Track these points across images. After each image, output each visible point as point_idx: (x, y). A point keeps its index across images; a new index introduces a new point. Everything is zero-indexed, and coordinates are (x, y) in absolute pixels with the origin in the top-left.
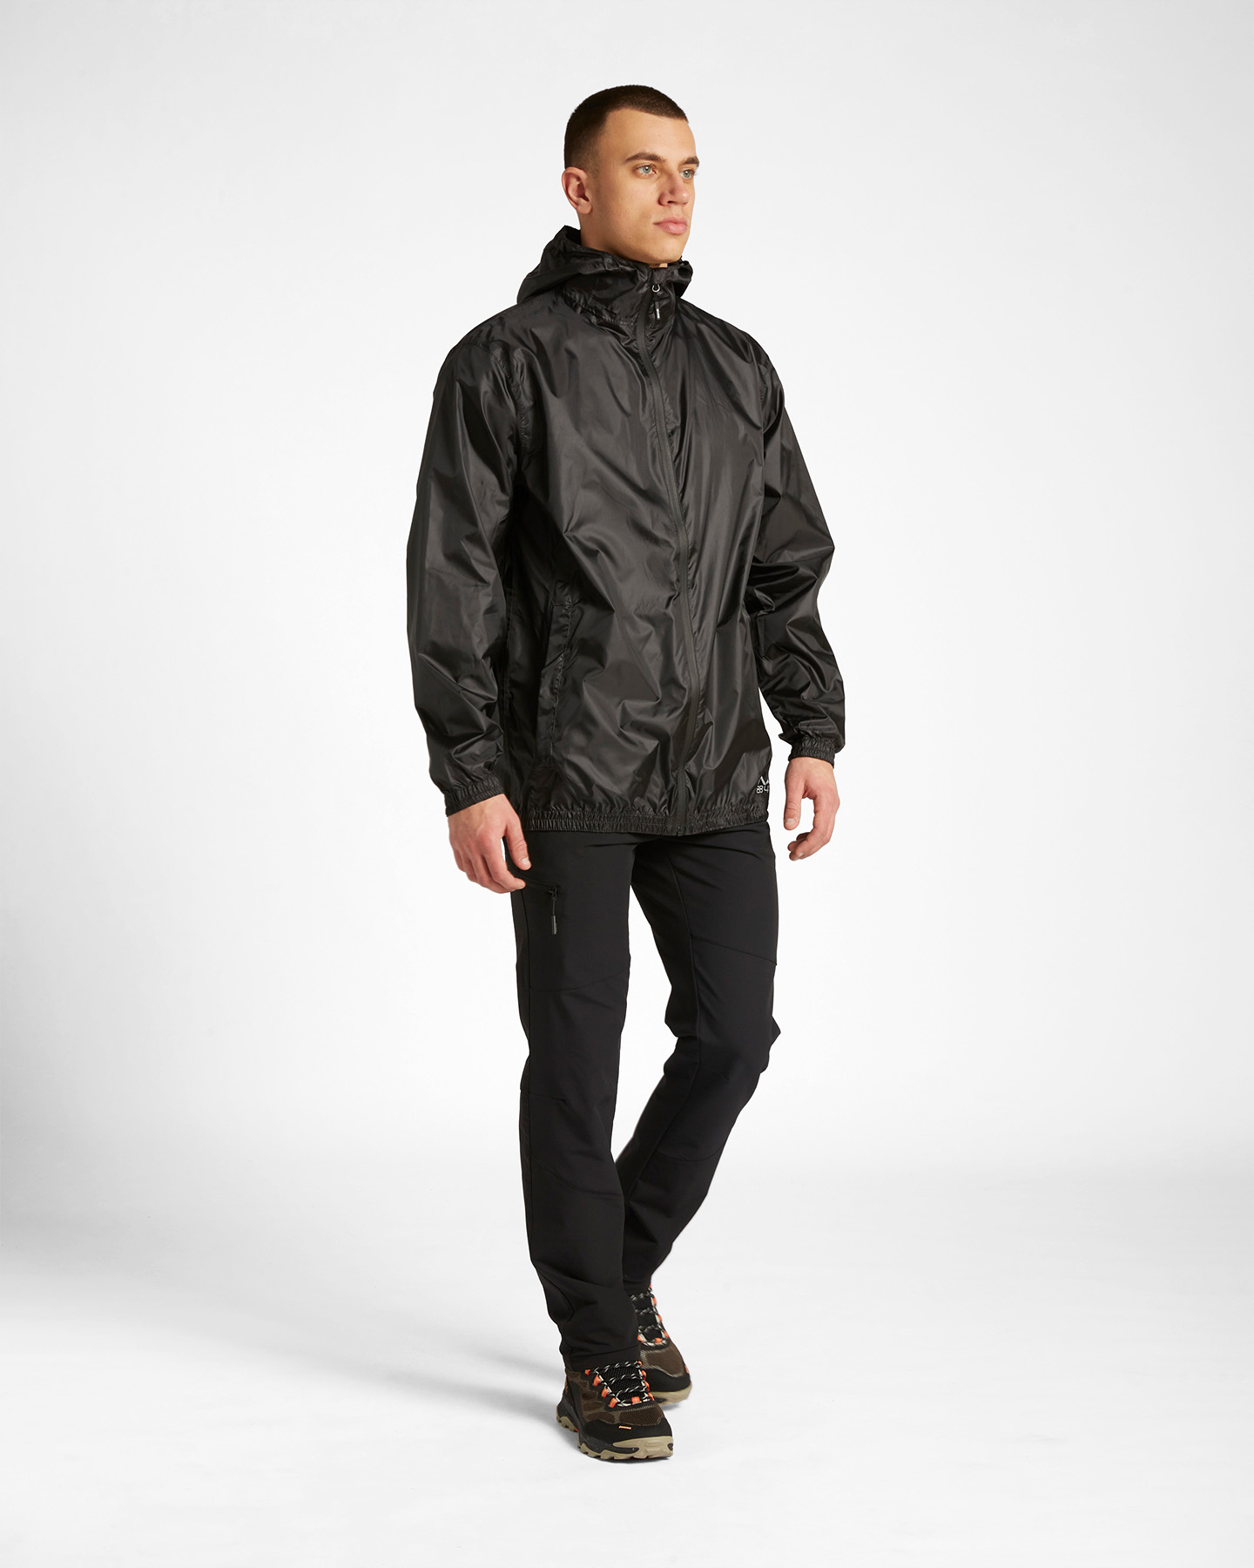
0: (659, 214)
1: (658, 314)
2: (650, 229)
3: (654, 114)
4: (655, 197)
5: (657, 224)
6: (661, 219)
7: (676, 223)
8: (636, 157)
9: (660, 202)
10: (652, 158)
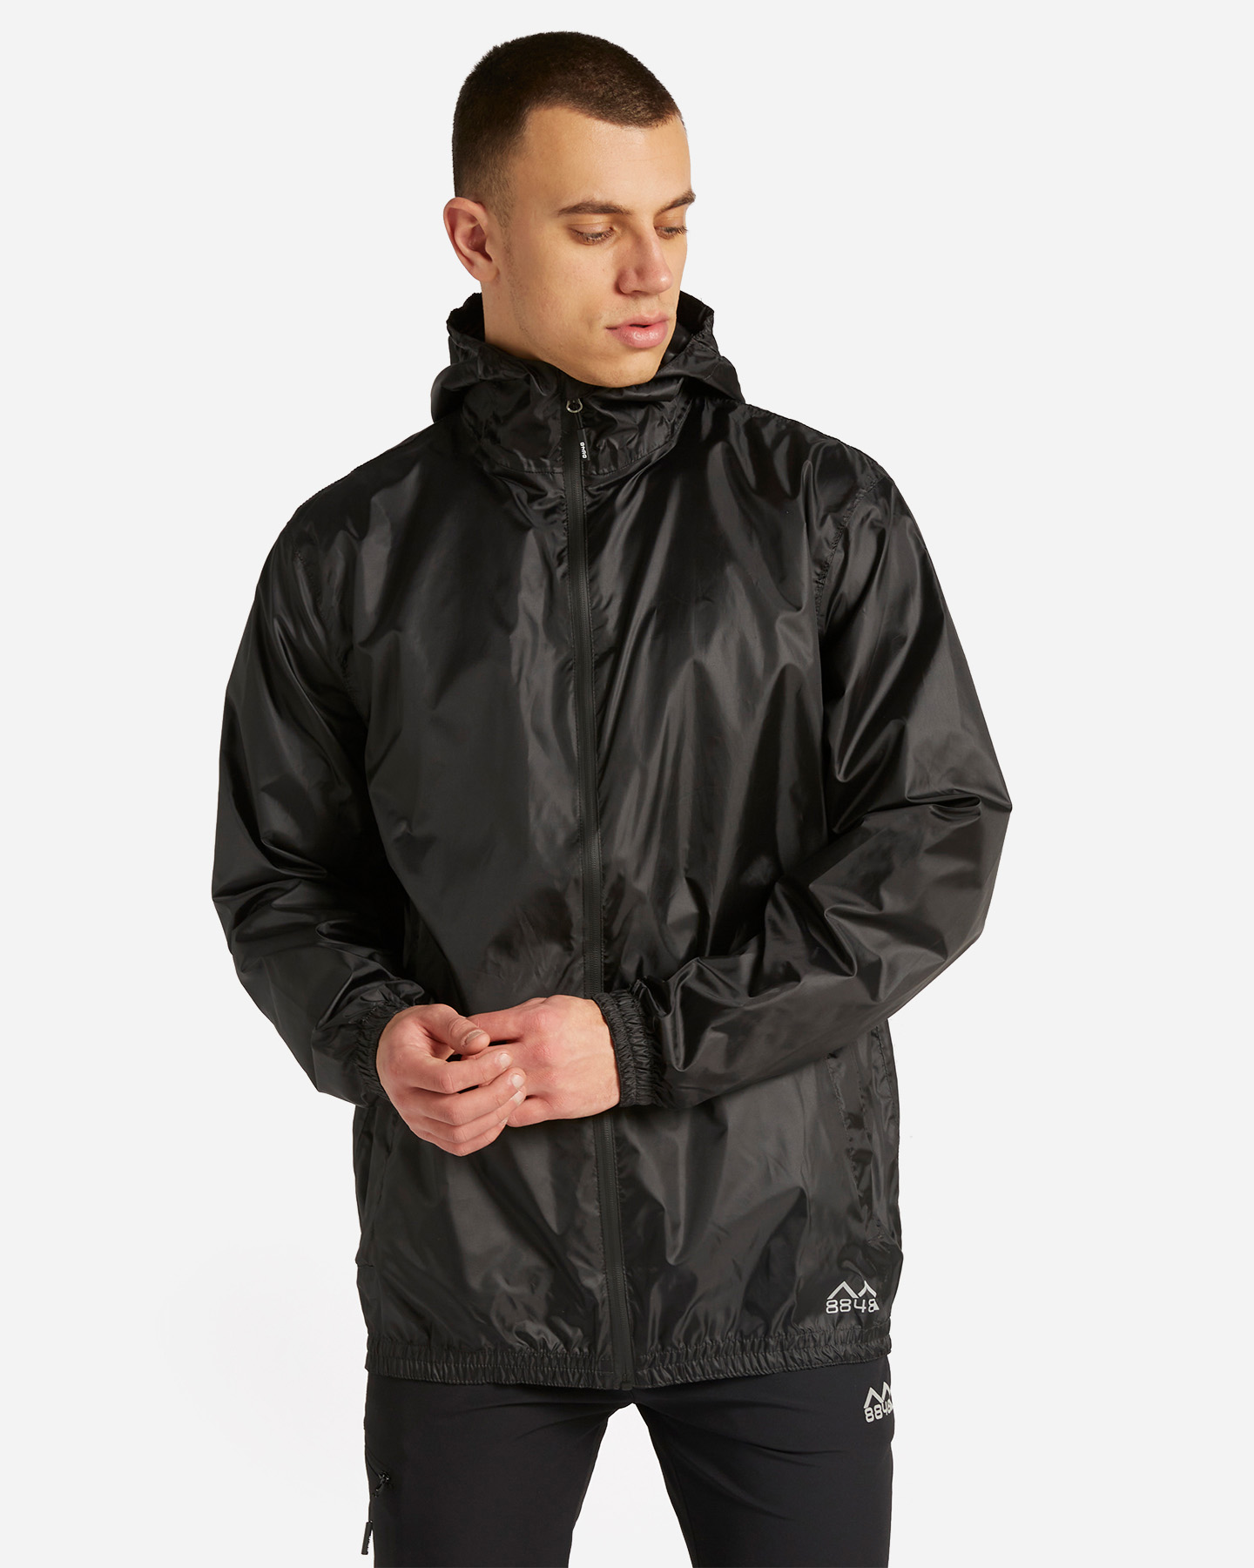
0: (616, 310)
1: (584, 452)
2: (601, 338)
3: (612, 122)
4: (608, 279)
5: (611, 328)
6: (619, 321)
7: (644, 326)
8: (577, 209)
9: (618, 289)
10: (606, 209)
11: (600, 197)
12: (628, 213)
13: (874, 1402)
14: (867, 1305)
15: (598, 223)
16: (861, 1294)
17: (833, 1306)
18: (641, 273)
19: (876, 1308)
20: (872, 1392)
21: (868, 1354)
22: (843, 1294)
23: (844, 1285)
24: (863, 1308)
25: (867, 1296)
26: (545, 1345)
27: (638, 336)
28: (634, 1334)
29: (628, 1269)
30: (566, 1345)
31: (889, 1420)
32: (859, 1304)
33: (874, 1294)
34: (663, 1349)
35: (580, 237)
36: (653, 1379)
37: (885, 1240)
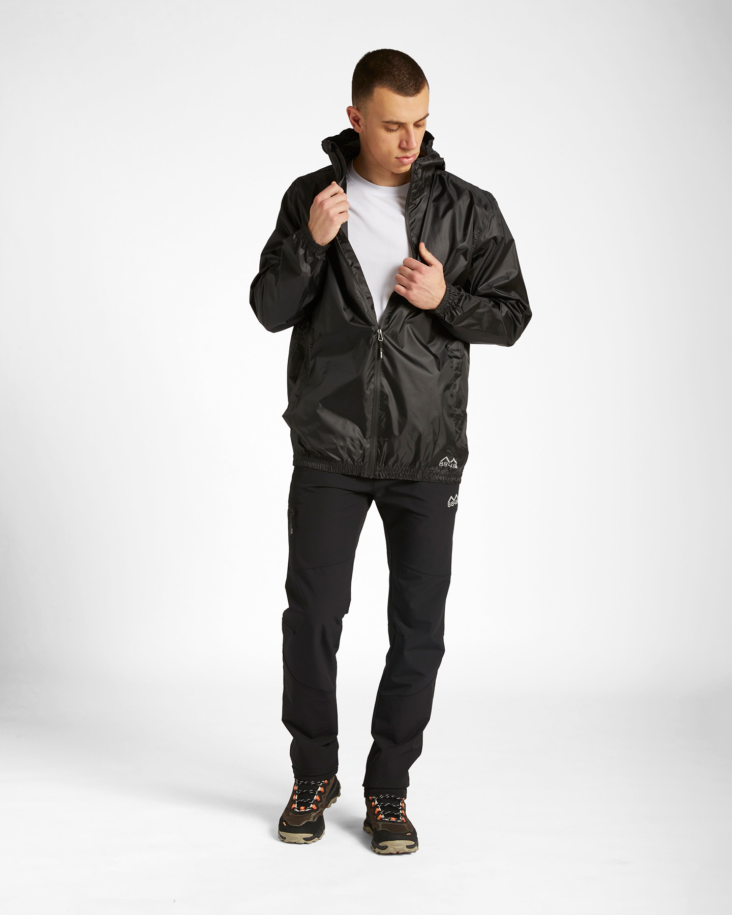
2: (393, 160)
4: (397, 144)
5: (397, 158)
7: (408, 157)
9: (400, 147)
10: (397, 123)
11: (395, 119)
12: (405, 124)
13: (452, 500)
14: (453, 466)
15: (395, 127)
16: (451, 462)
17: (441, 464)
18: (407, 142)
19: (456, 467)
20: (451, 497)
21: (450, 481)
22: (445, 460)
23: (446, 457)
24: (451, 466)
25: (453, 463)
26: (347, 461)
27: (406, 160)
28: (376, 460)
29: (378, 438)
30: (353, 462)
31: (456, 507)
32: (450, 465)
33: (456, 463)
34: (385, 466)
35: (389, 130)
36: (380, 476)
37: (464, 446)
